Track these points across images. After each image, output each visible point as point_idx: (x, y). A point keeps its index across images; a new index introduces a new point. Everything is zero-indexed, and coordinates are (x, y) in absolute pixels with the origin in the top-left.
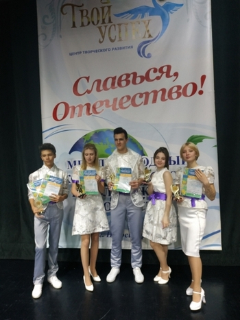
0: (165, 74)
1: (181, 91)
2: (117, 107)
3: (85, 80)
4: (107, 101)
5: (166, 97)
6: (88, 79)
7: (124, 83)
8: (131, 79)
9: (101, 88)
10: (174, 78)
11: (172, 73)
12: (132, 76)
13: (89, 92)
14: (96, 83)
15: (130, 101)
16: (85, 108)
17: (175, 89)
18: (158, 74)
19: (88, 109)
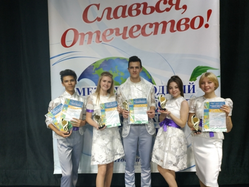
0: (174, 6)
1: (189, 23)
2: (127, 35)
3: (95, 7)
4: (118, 30)
5: (175, 28)
6: (98, 6)
7: (134, 13)
8: (141, 9)
9: (112, 16)
10: (183, 10)
11: (181, 6)
12: (142, 6)
13: (99, 19)
14: (107, 11)
15: (140, 30)
16: (95, 36)
17: (183, 21)
18: (168, 6)
19: (98, 37)
